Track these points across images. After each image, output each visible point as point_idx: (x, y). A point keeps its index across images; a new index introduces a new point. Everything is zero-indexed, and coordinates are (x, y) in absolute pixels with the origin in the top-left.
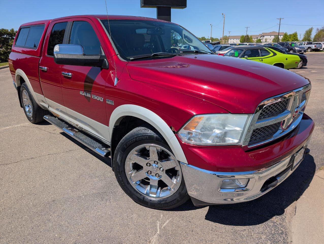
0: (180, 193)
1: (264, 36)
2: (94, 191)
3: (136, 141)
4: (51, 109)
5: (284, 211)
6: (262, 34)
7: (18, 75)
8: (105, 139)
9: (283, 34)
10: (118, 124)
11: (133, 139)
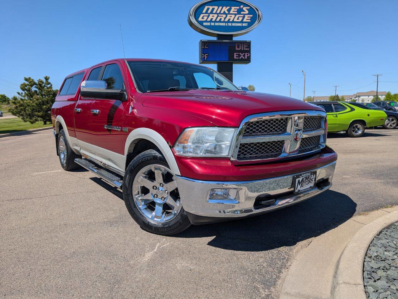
0: (182, 214)
1: (359, 96)
2: (106, 220)
3: (142, 162)
4: (82, 152)
5: (296, 243)
6: (356, 93)
7: (58, 122)
8: (121, 170)
9: (386, 94)
10: (132, 151)
11: (140, 160)
